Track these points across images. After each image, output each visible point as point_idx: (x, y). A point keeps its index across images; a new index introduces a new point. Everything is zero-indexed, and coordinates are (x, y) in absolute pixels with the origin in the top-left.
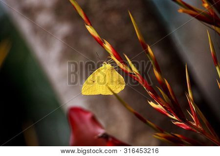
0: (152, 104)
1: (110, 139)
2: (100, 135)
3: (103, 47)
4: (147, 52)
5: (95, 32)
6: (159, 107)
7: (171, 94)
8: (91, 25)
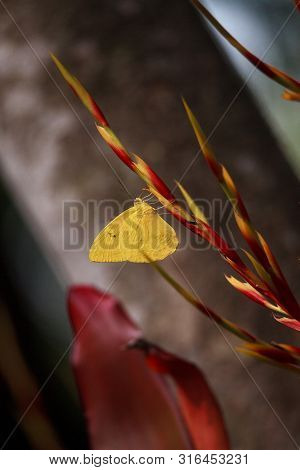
0: (233, 281)
1: (152, 351)
2: (131, 342)
3: (132, 168)
4: (222, 180)
5: (115, 138)
6: (247, 287)
7: (271, 263)
8: (107, 125)
